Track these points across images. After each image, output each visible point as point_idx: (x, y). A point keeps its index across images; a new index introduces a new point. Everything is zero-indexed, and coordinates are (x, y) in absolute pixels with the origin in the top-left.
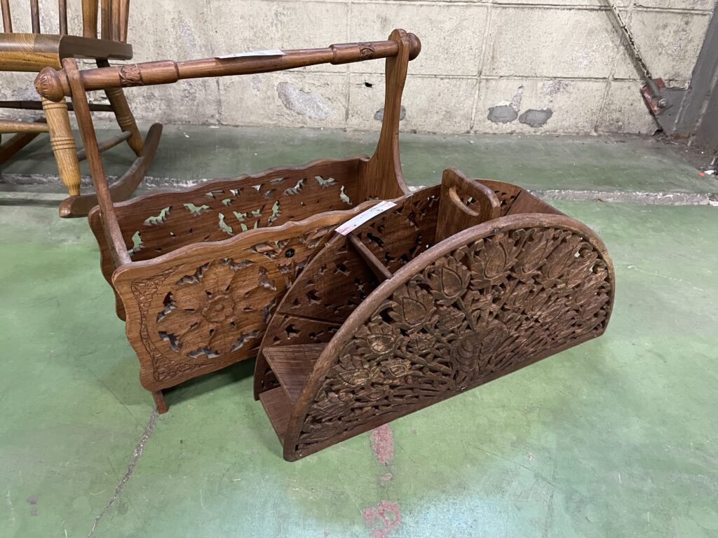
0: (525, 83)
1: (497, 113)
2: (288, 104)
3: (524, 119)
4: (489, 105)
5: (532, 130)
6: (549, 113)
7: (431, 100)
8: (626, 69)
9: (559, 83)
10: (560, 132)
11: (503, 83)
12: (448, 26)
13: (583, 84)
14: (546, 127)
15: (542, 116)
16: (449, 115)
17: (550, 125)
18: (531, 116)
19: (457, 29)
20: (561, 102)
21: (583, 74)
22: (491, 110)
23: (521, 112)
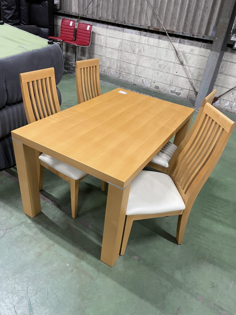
0: (177, 88)
1: (172, 91)
2: (143, 83)
3: (176, 93)
4: (171, 90)
5: (177, 96)
6: (180, 93)
7: (163, 87)
8: (192, 89)
9: (182, 89)
10: (182, 97)
11: (173, 86)
12: (166, 76)
13: (186, 90)
14: (179, 96)
15: (179, 94)
16: (165, 90)
17: (180, 95)
18: (177, 93)
19: (167, 77)
20: (182, 92)
21: (186, 88)
22: (171, 91)
23: (176, 92)
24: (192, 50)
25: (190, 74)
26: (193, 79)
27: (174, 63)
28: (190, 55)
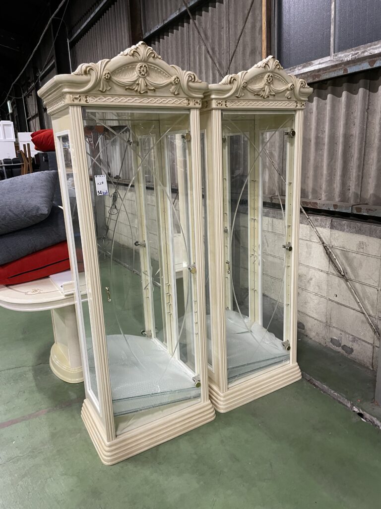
0: (343, 333)
1: (334, 341)
3: (344, 347)
4: (331, 336)
5: (347, 354)
6: (352, 350)
7: (312, 326)
9: (355, 339)
10: (357, 361)
11: (335, 329)
12: (316, 301)
13: (364, 343)
14: (351, 356)
15: (349, 350)
16: (317, 334)
17: (353, 355)
18: (346, 348)
20: (355, 347)
21: (363, 338)
22: (332, 339)
23: (342, 345)
24: (361, 245)
25: (366, 302)
26: (377, 317)
27: (327, 273)
28: (359, 256)
